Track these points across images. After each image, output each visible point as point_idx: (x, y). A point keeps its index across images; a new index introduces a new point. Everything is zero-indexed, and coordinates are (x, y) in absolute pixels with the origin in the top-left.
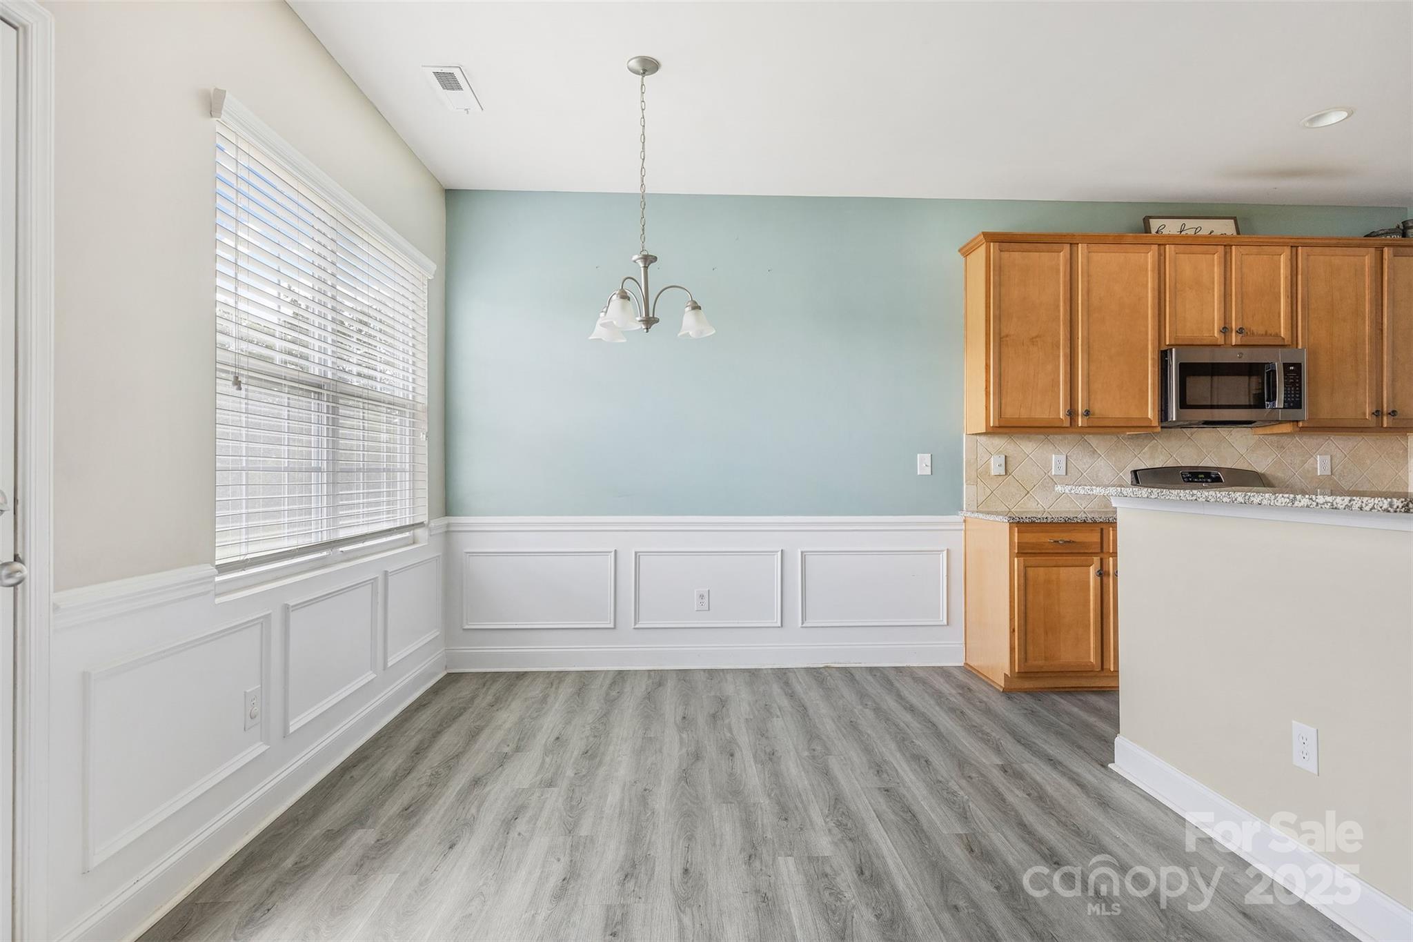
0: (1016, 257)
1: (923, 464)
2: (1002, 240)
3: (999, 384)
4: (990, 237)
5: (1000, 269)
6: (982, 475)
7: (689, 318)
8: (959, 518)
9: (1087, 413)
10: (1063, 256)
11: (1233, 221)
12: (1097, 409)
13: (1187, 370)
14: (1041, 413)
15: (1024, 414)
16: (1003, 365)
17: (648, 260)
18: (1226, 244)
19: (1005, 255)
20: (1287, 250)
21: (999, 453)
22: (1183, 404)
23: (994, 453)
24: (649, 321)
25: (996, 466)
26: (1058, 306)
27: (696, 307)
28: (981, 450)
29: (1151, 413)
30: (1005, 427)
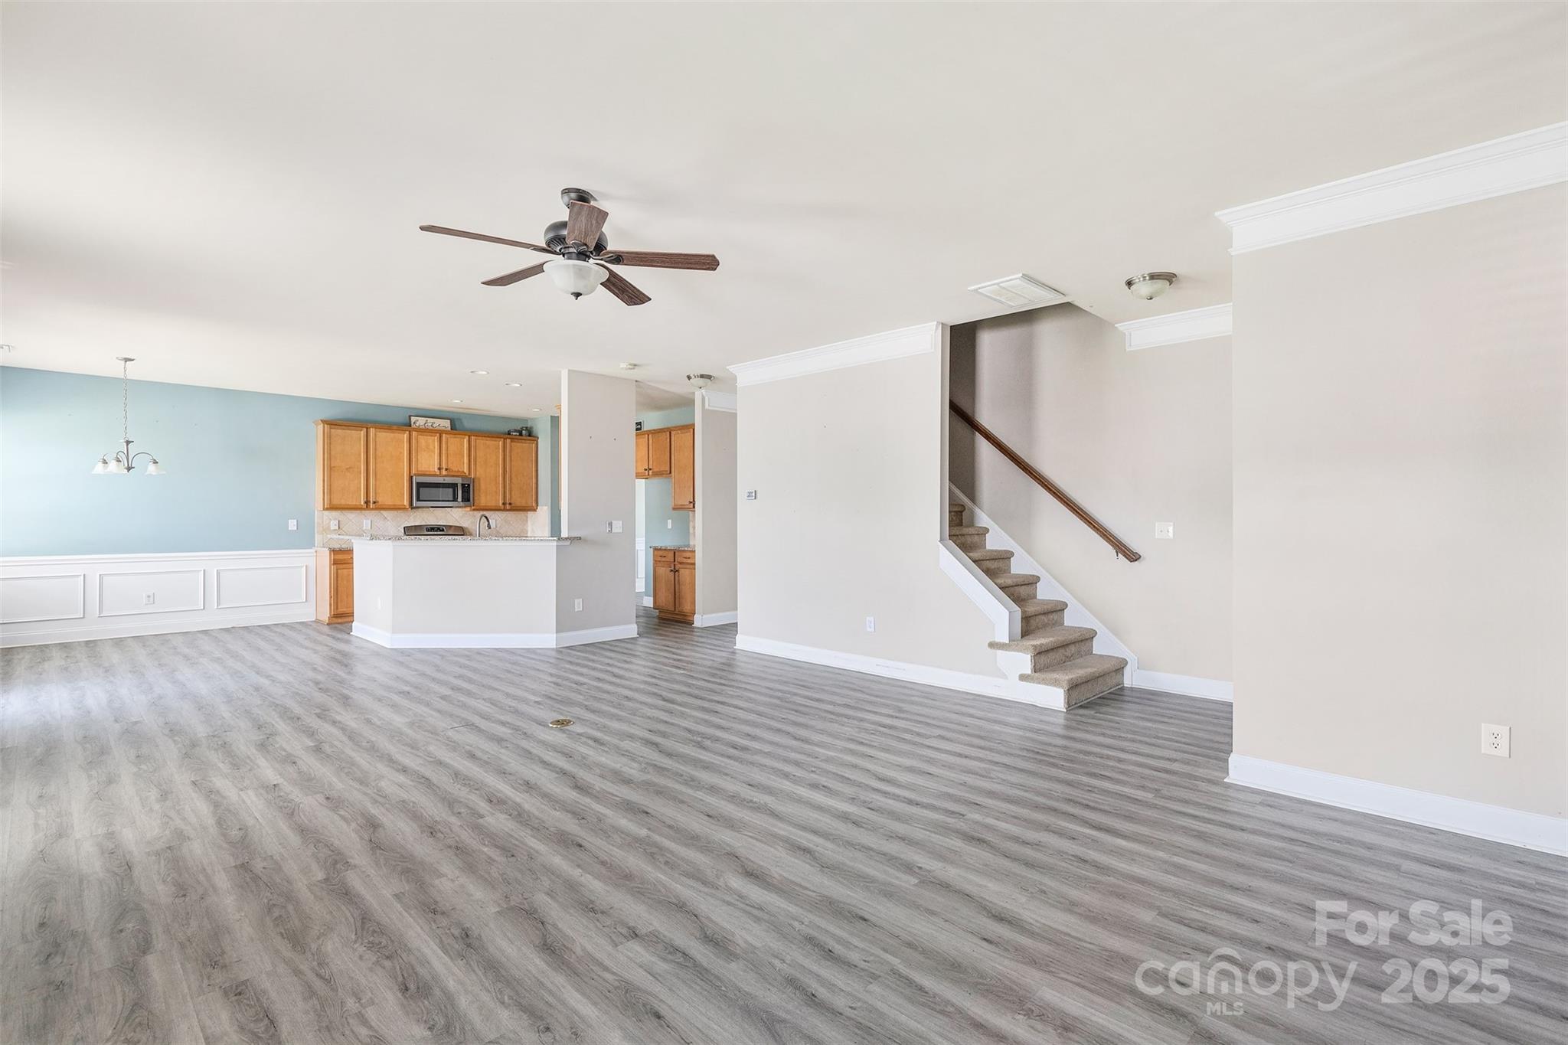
0: (338, 432)
1: (292, 525)
2: (332, 423)
3: (329, 489)
4: (324, 422)
5: (330, 437)
6: (326, 530)
7: (151, 468)
8: (313, 550)
9: (374, 503)
10: (363, 433)
11: (449, 421)
12: (380, 500)
13: (420, 485)
14: (352, 502)
15: (343, 502)
16: (332, 479)
17: (128, 443)
18: (441, 433)
19: (333, 430)
20: (467, 437)
21: (335, 519)
22: (418, 499)
23: (332, 519)
24: (129, 469)
25: (334, 525)
26: (360, 455)
27: (155, 462)
28: (325, 518)
29: (406, 503)
30: (332, 507)
